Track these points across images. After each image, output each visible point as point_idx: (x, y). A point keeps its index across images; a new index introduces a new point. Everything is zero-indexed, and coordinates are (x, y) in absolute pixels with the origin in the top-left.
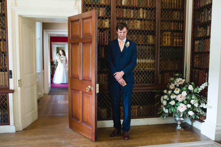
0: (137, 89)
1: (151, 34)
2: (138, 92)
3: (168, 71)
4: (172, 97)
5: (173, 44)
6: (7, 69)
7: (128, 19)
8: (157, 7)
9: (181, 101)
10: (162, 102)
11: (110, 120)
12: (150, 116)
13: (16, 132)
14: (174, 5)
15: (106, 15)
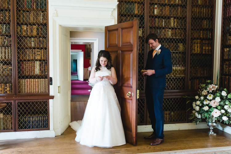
0: (169, 95)
1: (182, 42)
2: (170, 98)
3: (198, 78)
4: (205, 103)
5: (202, 52)
6: (48, 76)
7: (160, 28)
8: (187, 16)
9: (215, 107)
10: (194, 108)
11: (144, 125)
12: (181, 121)
13: (55, 136)
14: (201, 14)
15: (140, 24)
